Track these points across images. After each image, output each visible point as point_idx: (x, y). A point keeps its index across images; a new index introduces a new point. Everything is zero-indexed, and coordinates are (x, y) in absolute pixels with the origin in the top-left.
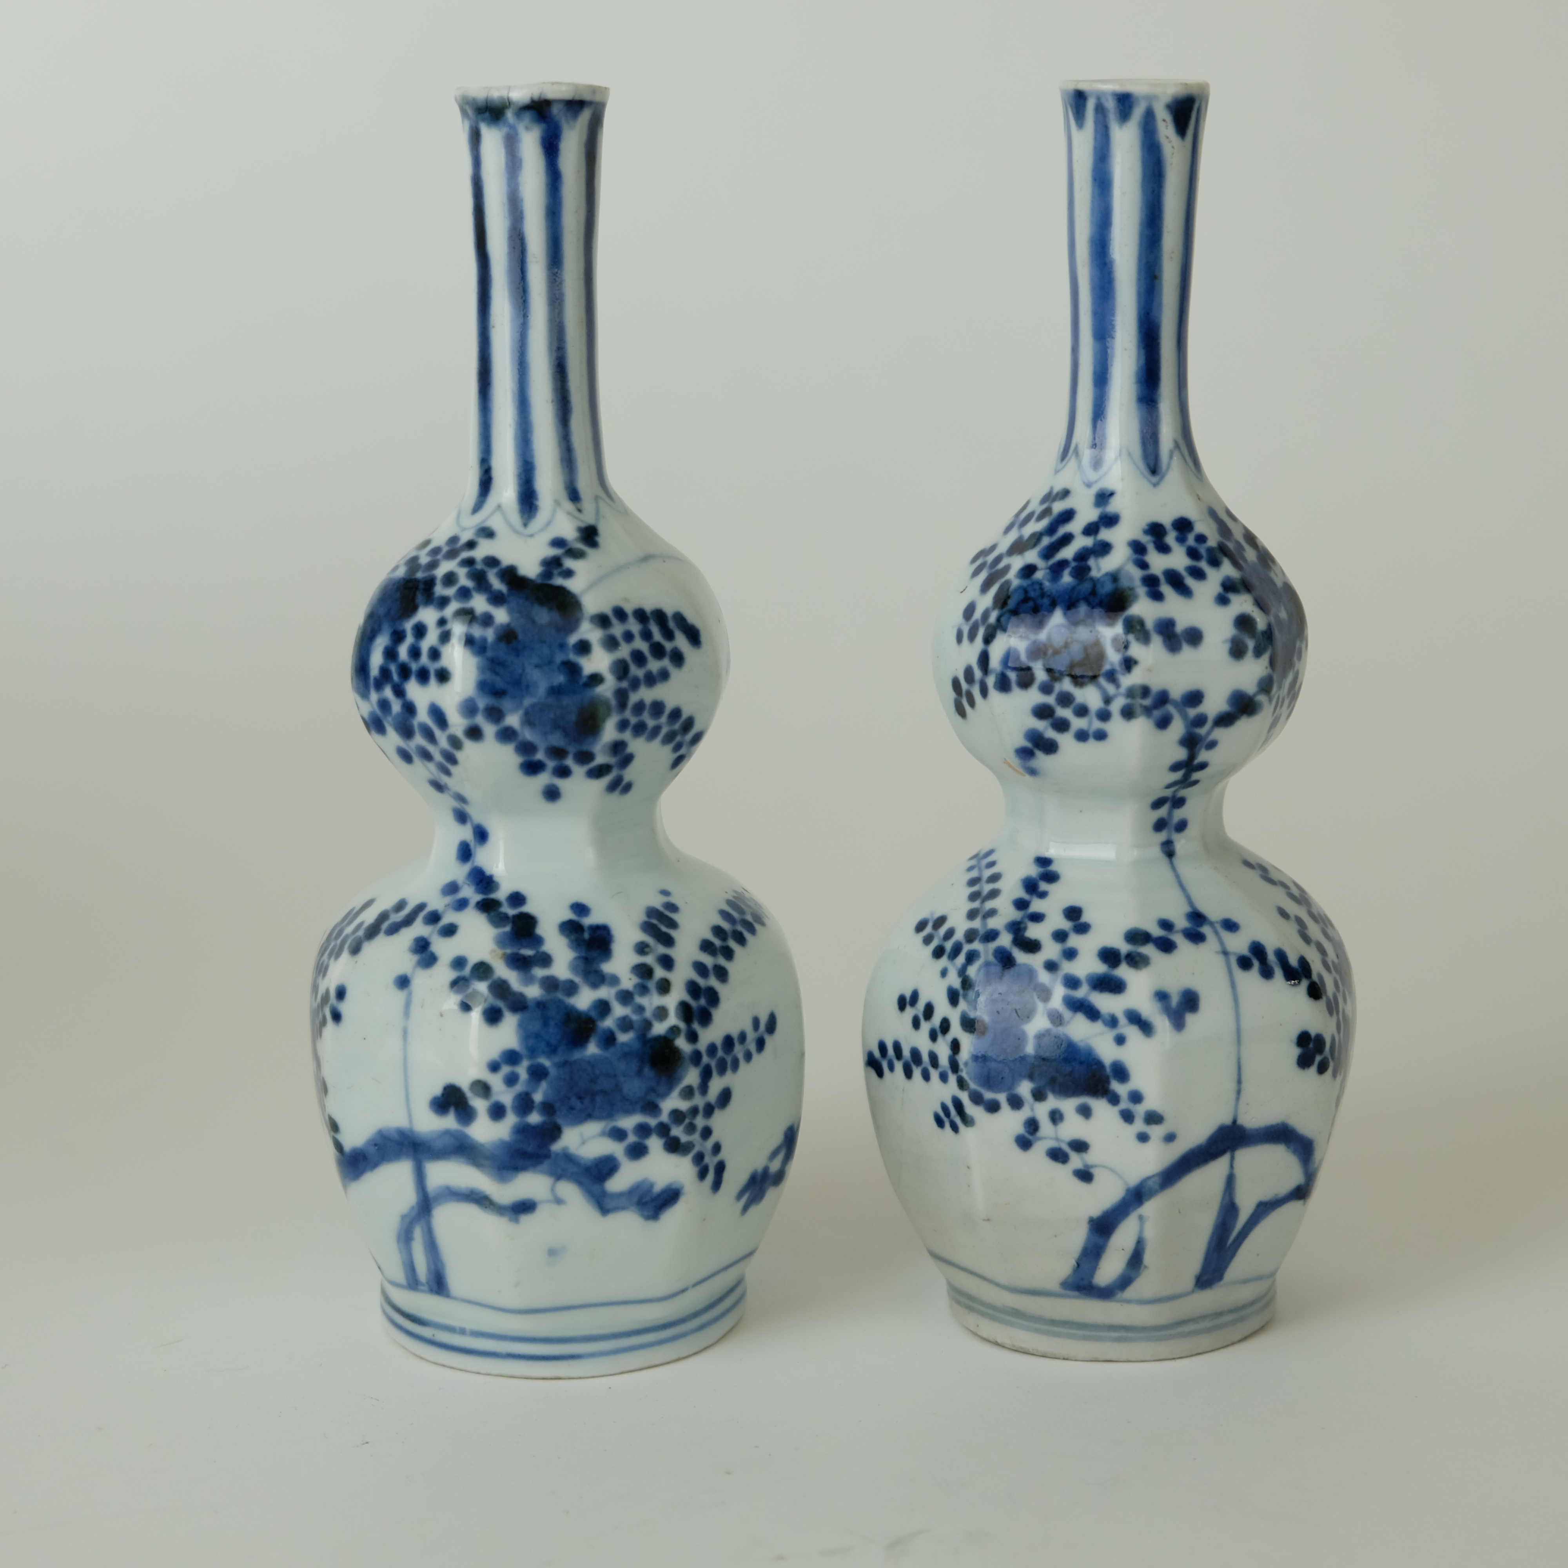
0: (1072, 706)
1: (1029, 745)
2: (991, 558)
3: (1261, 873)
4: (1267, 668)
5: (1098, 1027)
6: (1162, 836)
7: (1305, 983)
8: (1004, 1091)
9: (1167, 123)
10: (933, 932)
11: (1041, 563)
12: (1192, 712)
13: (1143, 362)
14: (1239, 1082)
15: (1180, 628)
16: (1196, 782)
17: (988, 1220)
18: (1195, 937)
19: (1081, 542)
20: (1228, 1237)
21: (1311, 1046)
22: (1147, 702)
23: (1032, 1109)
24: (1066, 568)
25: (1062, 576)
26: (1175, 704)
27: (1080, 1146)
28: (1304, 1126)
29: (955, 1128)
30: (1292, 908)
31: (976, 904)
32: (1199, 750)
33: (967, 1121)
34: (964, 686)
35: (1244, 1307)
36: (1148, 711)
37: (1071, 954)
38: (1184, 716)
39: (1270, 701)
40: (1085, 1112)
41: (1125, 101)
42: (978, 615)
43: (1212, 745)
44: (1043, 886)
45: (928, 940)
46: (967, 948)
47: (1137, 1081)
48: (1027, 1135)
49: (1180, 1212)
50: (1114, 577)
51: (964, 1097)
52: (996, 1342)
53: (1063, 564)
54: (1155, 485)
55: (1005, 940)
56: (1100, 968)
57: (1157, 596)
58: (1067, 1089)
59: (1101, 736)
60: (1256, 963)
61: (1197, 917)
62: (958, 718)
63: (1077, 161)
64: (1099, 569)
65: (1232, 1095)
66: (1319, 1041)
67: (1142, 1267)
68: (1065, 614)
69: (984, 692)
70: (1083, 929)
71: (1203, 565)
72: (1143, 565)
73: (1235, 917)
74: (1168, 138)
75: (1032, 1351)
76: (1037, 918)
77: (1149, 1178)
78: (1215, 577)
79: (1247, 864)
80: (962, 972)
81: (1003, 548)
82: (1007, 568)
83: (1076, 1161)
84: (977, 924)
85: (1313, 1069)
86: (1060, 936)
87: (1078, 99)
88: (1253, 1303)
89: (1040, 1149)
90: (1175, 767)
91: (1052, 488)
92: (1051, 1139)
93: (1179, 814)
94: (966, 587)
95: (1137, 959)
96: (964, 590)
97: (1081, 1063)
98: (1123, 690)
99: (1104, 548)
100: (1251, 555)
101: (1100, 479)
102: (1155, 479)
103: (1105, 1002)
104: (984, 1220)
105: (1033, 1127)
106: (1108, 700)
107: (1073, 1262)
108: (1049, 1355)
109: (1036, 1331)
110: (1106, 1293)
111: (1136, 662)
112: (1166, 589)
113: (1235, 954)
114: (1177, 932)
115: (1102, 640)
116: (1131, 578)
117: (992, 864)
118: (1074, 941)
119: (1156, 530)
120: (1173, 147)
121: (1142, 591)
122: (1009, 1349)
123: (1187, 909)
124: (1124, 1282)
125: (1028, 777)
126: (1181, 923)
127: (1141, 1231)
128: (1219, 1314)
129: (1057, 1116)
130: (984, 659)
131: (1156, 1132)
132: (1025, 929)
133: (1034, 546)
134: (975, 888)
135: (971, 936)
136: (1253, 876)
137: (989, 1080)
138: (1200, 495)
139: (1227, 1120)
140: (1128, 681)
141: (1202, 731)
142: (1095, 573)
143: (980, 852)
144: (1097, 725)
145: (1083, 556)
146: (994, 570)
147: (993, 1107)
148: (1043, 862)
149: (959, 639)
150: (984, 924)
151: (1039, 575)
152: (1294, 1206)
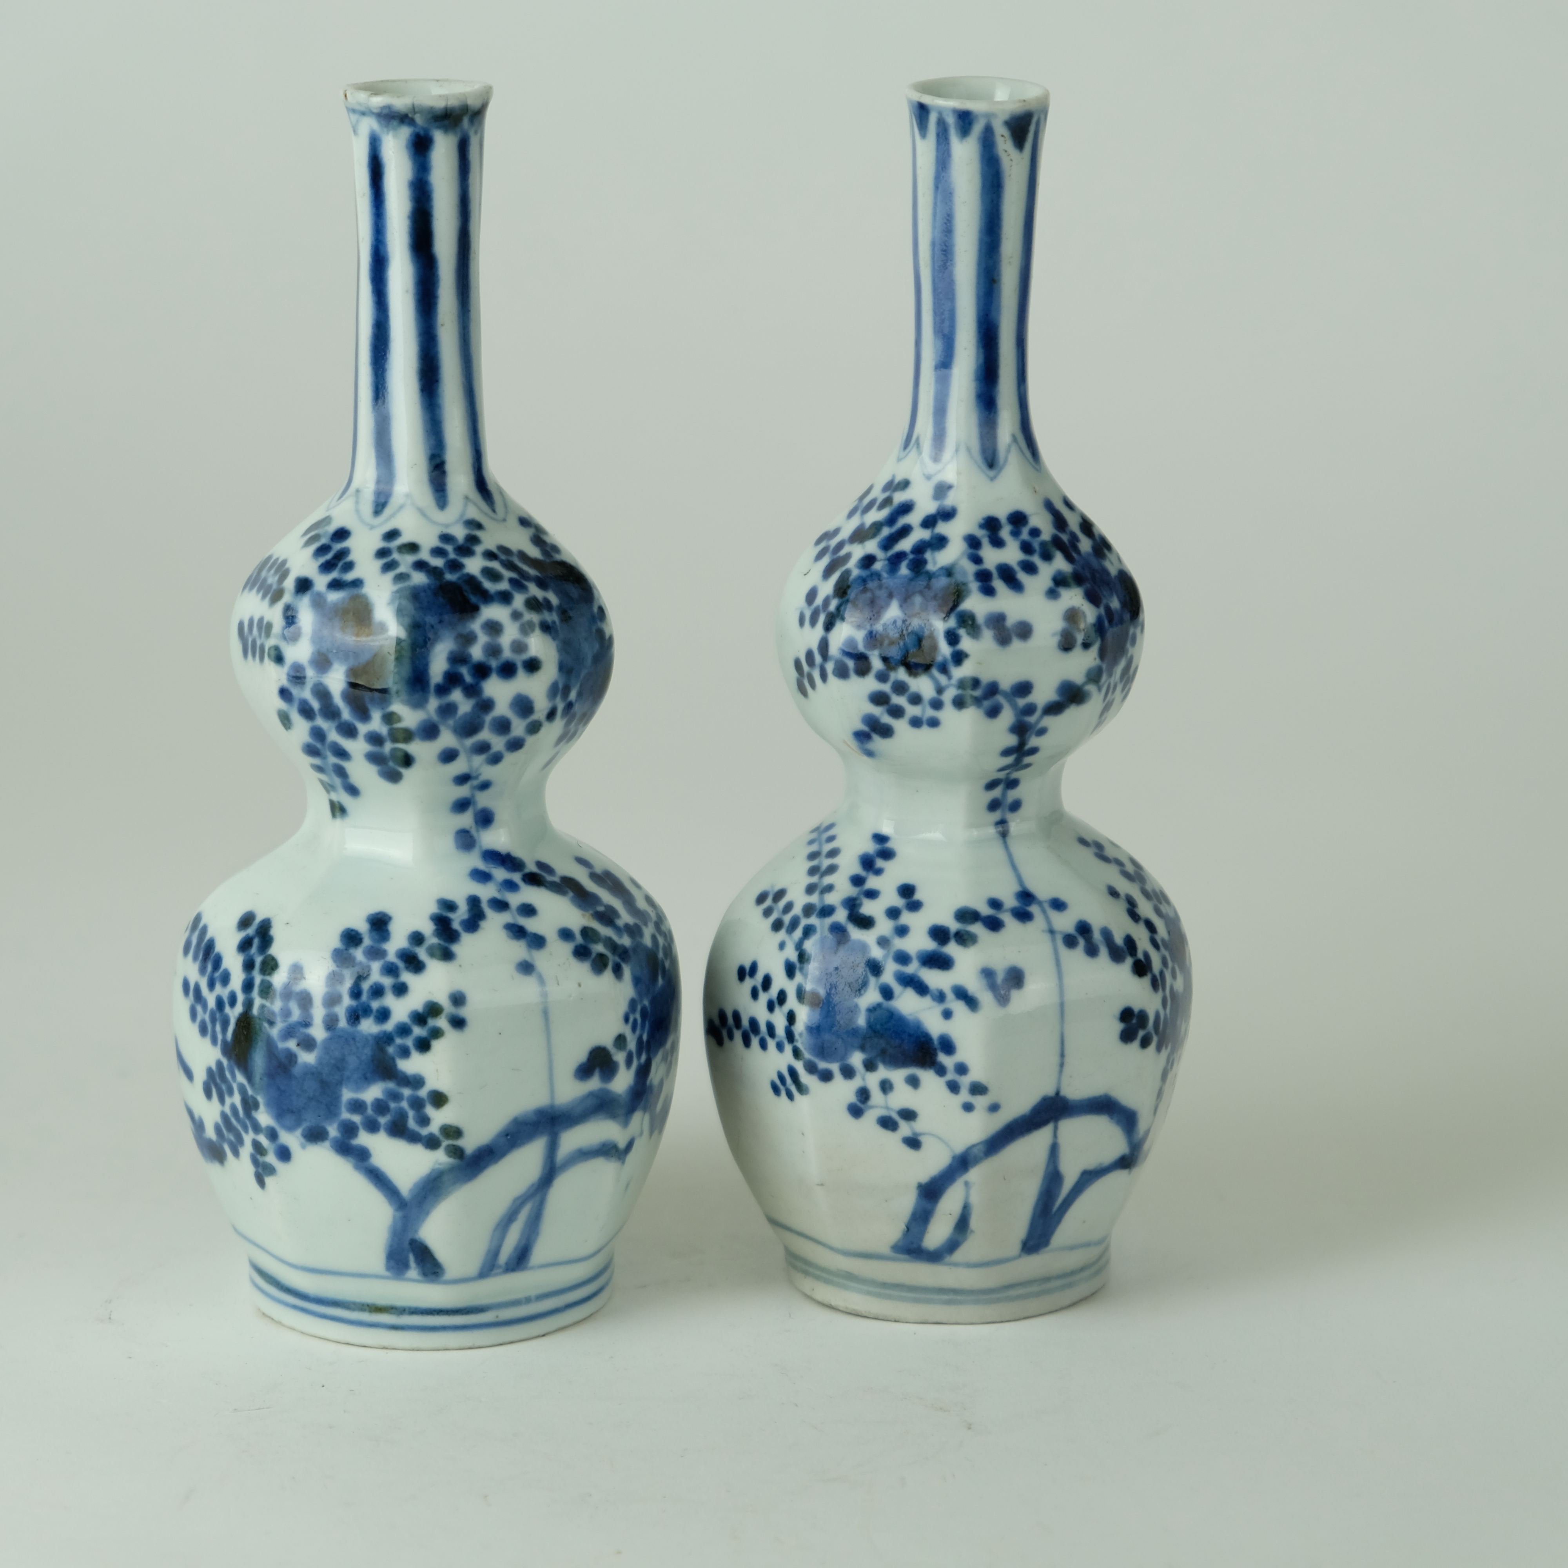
0: (907, 694)
1: (865, 728)
2: (834, 542)
3: (1096, 851)
4: (1095, 659)
5: (927, 1001)
6: (997, 816)
7: (1129, 961)
8: (837, 1061)
9: (1005, 138)
10: (773, 905)
11: (880, 554)
12: (1022, 702)
13: (981, 360)
14: (1062, 1055)
15: (1010, 622)
16: (1028, 765)
17: (822, 1185)
18: (1023, 916)
19: (919, 535)
20: (1053, 1204)
21: (1134, 1021)
22: (978, 693)
23: (864, 1079)
24: (904, 560)
25: (899, 569)
26: (1005, 695)
27: (909, 1115)
28: (1127, 1097)
29: (790, 1096)
30: (1124, 887)
31: (815, 879)
32: (1030, 736)
33: (802, 1089)
34: (806, 668)
35: (1073, 1273)
36: (978, 701)
37: (902, 931)
38: (1014, 706)
39: (1100, 689)
40: (914, 1082)
41: (965, 119)
42: (819, 601)
43: (1042, 732)
44: (880, 863)
45: (767, 913)
46: (804, 922)
47: (963, 1054)
48: (859, 1104)
49: (1005, 1179)
50: (949, 572)
51: (799, 1066)
52: (831, 1305)
53: (901, 556)
54: (992, 479)
55: (841, 916)
56: (929, 945)
57: (989, 591)
58: (897, 1060)
59: (934, 723)
60: (1081, 942)
61: (1026, 896)
62: (800, 696)
63: (921, 168)
64: (935, 563)
65: (1055, 1068)
66: (1142, 1016)
67: (969, 1231)
68: (901, 606)
69: (824, 676)
70: (915, 906)
71: (1036, 559)
72: (977, 560)
73: (1063, 897)
74: (1006, 151)
75: (864, 1314)
76: (872, 894)
77: (974, 1146)
78: (1046, 571)
79: (1083, 842)
80: (799, 946)
81: (845, 534)
82: (848, 556)
83: (905, 1129)
84: (814, 899)
85: (1136, 1044)
86: (893, 913)
87: (922, 111)
88: (1082, 1269)
89: (871, 1116)
90: (1006, 753)
91: (894, 476)
92: (882, 1107)
93: (1013, 795)
94: (810, 570)
95: (965, 937)
96: (808, 573)
97: (910, 1035)
98: (954, 681)
99: (940, 542)
100: (1085, 545)
101: (939, 471)
102: (991, 473)
103: (933, 978)
104: (818, 1185)
105: (864, 1096)
106: (940, 690)
107: (903, 1227)
108: (880, 1317)
109: (869, 1293)
110: (935, 1257)
111: (966, 656)
112: (998, 584)
113: (1061, 932)
114: (1006, 911)
115: (935, 633)
116: (964, 573)
117: (831, 839)
118: (907, 918)
119: (991, 524)
120: (1011, 160)
121: (974, 586)
122: (842, 1312)
123: (1017, 888)
124: (952, 1245)
125: (865, 758)
126: (1010, 901)
127: (967, 1196)
128: (1047, 1279)
129: (887, 1086)
130: (824, 646)
131: (980, 1102)
132: (860, 905)
133: (874, 535)
134: (815, 863)
135: (808, 910)
136: (1087, 854)
137: (822, 1051)
138: (1037, 488)
139: (1049, 1090)
140: (959, 673)
141: (1032, 719)
142: (930, 567)
143: (821, 824)
144: (930, 712)
145: (920, 549)
146: (835, 556)
147: (826, 1077)
148: (880, 839)
149: (802, 622)
150: (821, 899)
151: (878, 566)
152: (1119, 1177)
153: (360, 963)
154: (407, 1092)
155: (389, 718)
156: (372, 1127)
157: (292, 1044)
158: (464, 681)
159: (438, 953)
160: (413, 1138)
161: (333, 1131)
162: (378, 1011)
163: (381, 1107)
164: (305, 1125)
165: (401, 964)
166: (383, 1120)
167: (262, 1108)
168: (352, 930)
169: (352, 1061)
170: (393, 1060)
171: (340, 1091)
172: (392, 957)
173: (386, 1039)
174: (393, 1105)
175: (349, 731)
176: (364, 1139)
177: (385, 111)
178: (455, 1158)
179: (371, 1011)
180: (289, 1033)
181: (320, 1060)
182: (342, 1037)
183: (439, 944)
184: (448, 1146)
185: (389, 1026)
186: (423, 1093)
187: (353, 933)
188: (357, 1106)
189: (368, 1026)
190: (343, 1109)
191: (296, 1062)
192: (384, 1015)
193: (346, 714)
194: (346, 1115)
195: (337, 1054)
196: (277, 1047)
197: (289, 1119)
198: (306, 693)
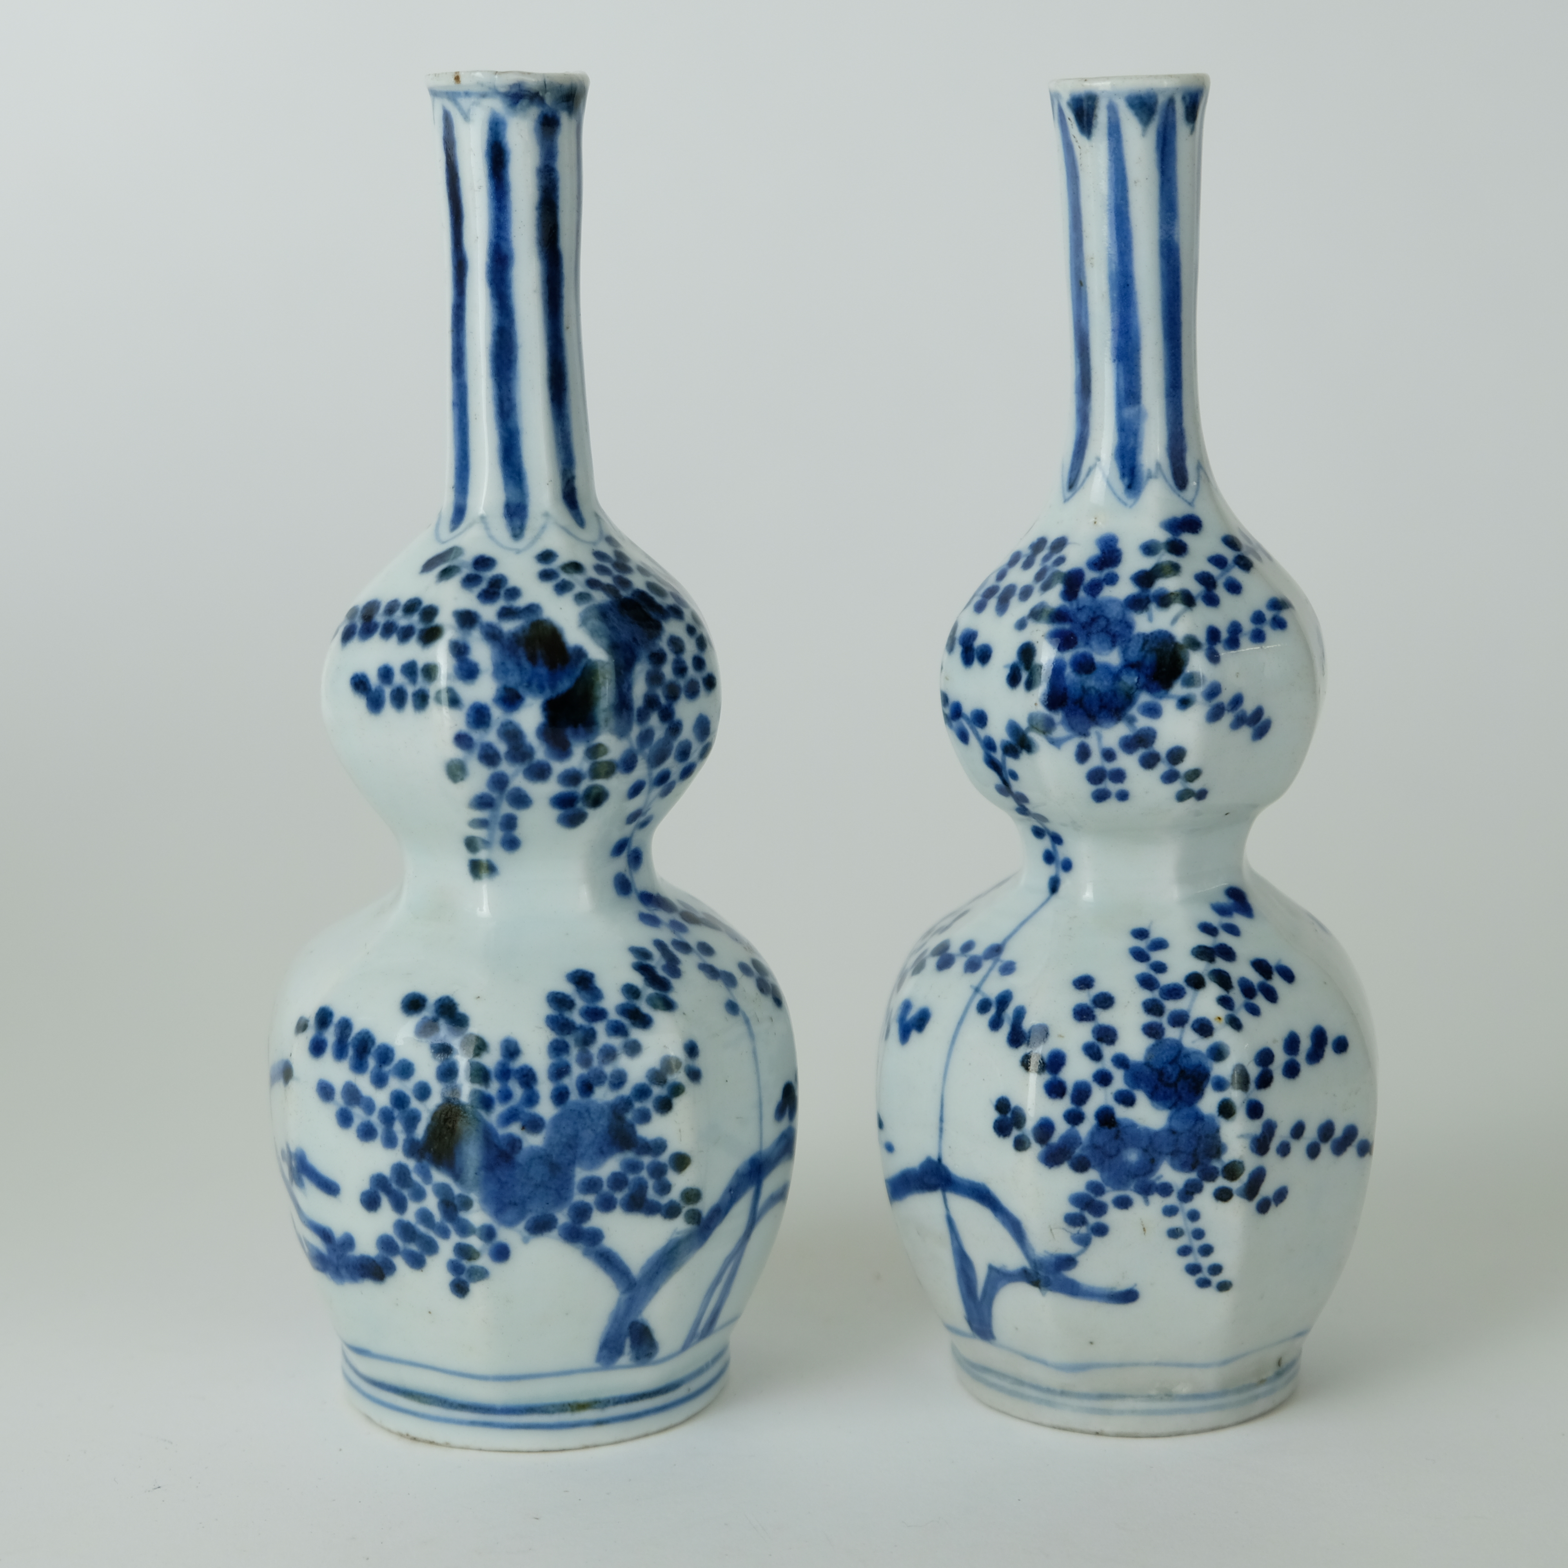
153: (581, 1027)
154: (647, 1160)
155: (594, 752)
156: (607, 1205)
157: (515, 1129)
158: (660, 703)
159: (659, 1003)
160: (651, 1209)
161: (563, 1217)
162: (612, 1075)
163: (618, 1181)
164: (530, 1216)
165: (626, 1022)
166: (619, 1196)
167: (476, 1205)
168: (558, 993)
169: (587, 1136)
170: (632, 1126)
171: (573, 1171)
172: (613, 1015)
173: (626, 1104)
174: (631, 1177)
175: (540, 773)
176: (598, 1220)
177: (514, 90)
178: (693, 1224)
179: (605, 1077)
180: (510, 1117)
181: (549, 1142)
182: (574, 1110)
183: (657, 994)
184: (688, 1212)
185: (626, 1090)
186: (664, 1158)
187: (559, 996)
188: (591, 1185)
189: (603, 1095)
190: (576, 1191)
191: (520, 1148)
192: (619, 1080)
193: (541, 753)
194: (578, 1197)
195: (569, 1131)
196: (496, 1135)
197: (510, 1213)
198: (491, 736)
